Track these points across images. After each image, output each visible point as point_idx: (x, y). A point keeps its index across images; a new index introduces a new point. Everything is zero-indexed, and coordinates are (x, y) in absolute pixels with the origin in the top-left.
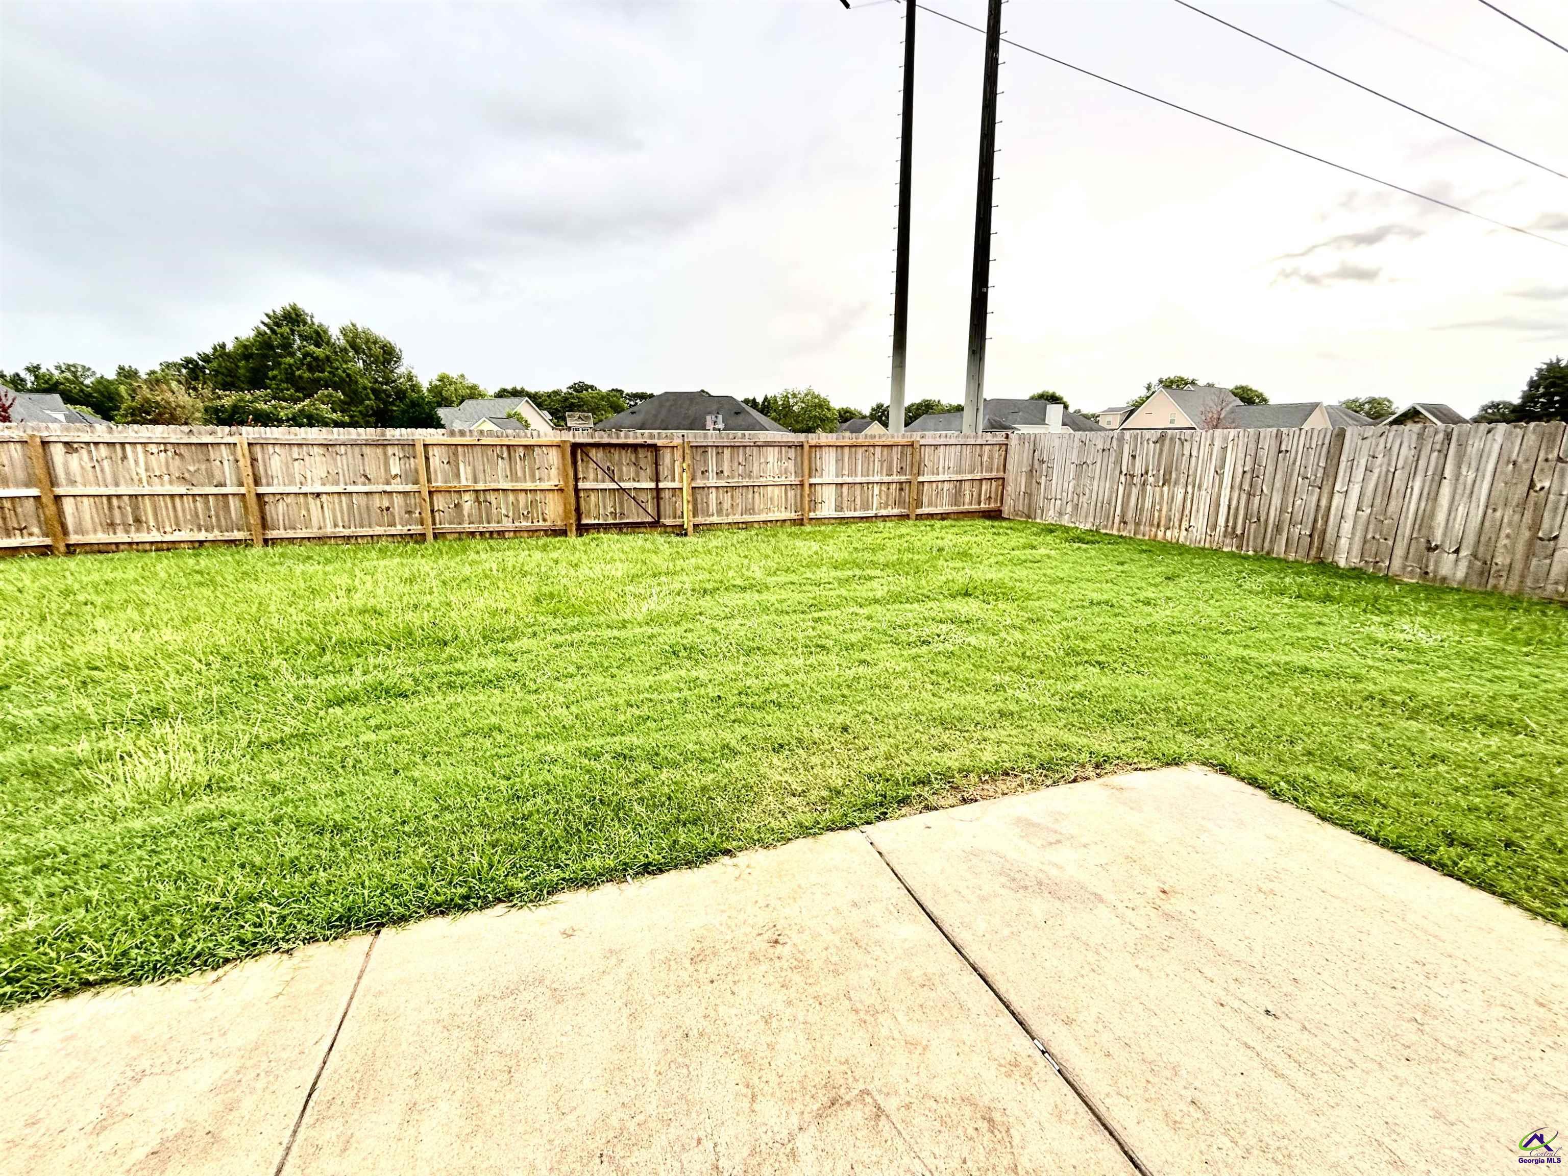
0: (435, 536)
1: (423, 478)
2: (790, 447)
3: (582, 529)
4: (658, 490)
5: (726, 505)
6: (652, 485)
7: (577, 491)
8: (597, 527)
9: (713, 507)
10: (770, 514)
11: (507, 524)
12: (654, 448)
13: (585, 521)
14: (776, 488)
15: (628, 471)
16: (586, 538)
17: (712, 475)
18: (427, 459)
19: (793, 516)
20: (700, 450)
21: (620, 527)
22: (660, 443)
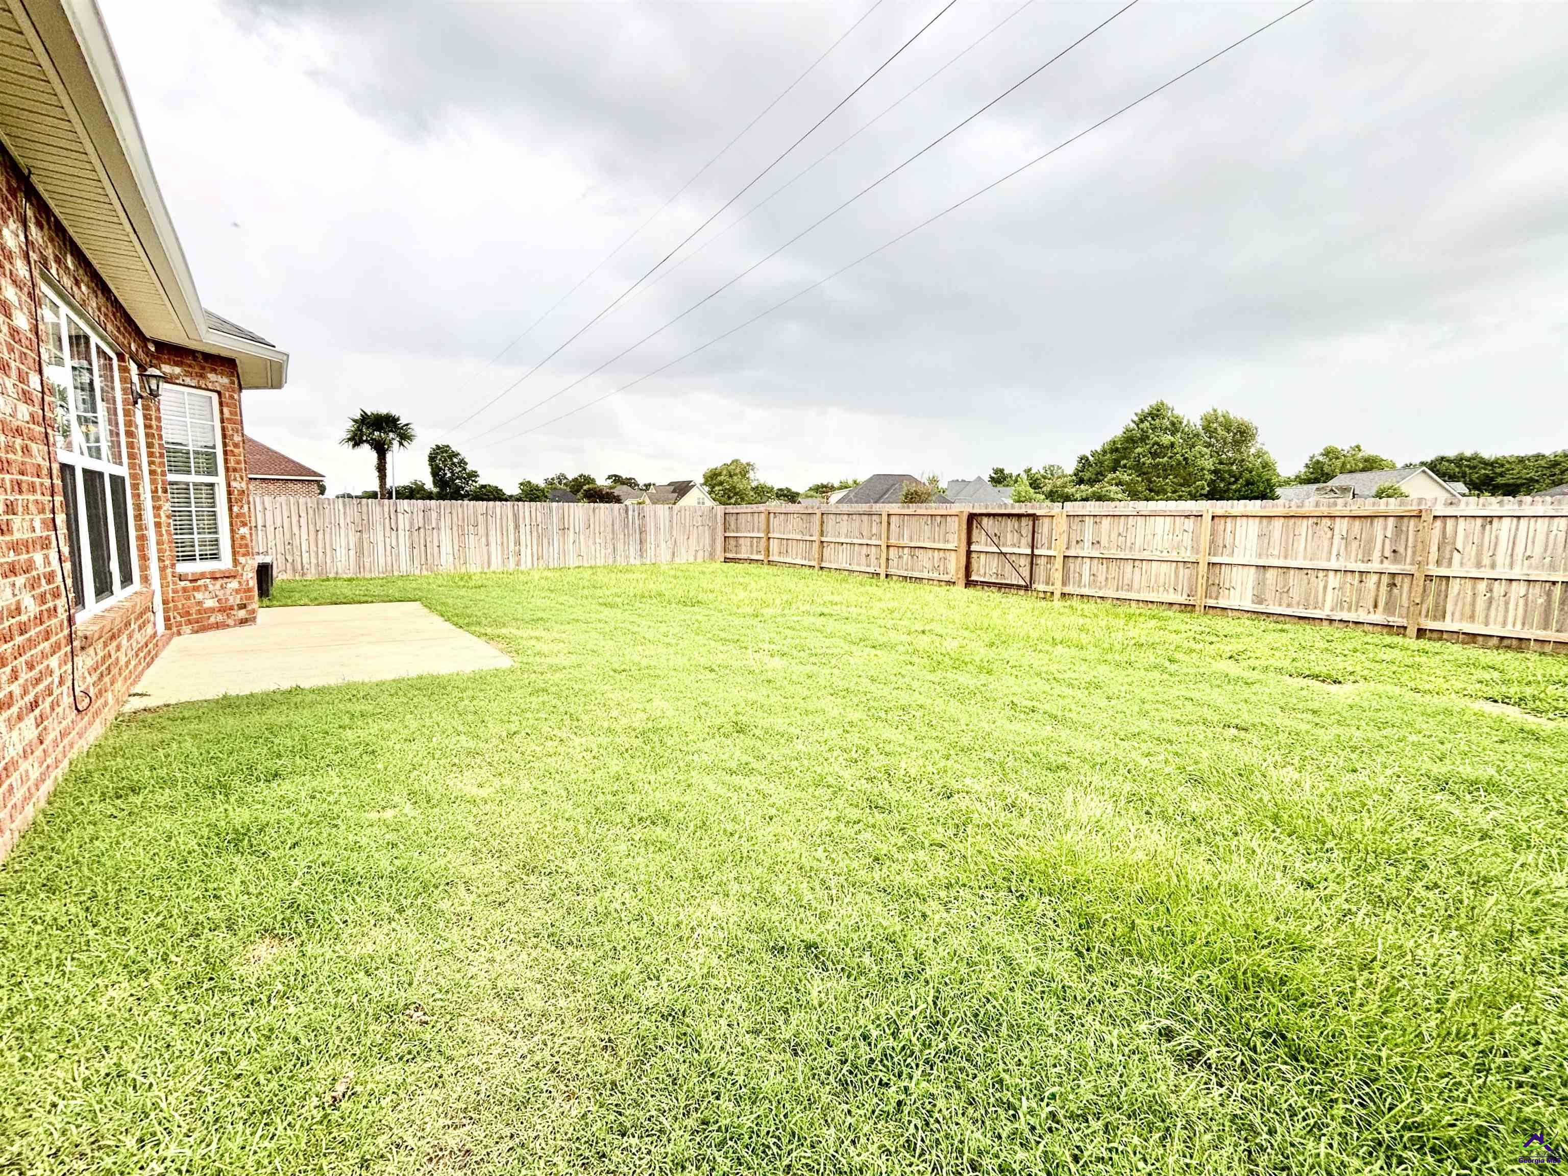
0: (887, 576)
1: (884, 536)
2: (1187, 516)
3: (969, 583)
4: (1033, 555)
5: (1101, 578)
6: (1029, 551)
7: (969, 553)
8: (983, 583)
9: (1086, 578)
10: (1151, 594)
11: (925, 575)
12: (1034, 517)
13: (974, 577)
14: (1164, 565)
15: (1010, 537)
16: (971, 592)
17: (1087, 544)
18: (889, 523)
19: (1182, 599)
20: (1077, 520)
21: (1000, 586)
22: (1038, 513)
